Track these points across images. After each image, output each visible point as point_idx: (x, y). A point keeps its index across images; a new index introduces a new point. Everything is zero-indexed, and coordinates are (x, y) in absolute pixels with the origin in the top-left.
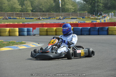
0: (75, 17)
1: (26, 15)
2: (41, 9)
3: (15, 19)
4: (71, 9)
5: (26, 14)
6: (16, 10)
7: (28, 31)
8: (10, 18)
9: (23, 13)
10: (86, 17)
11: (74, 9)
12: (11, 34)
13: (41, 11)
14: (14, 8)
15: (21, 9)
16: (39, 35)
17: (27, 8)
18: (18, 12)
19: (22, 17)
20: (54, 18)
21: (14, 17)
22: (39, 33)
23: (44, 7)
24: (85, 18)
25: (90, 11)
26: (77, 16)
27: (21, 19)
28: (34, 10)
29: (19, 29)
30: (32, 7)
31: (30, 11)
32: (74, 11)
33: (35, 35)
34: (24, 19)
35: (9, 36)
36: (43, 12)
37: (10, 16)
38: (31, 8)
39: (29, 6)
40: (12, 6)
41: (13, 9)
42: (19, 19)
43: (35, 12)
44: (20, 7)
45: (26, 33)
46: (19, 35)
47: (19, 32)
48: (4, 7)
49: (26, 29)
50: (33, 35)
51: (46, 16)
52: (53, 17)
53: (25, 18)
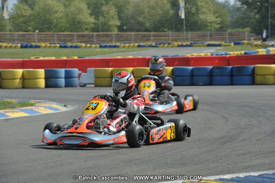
0: (218, 43)
1: (102, 39)
2: (141, 24)
3: (76, 47)
4: (211, 23)
5: (104, 36)
6: (84, 26)
7: (68, 76)
8: (63, 45)
9: (95, 33)
10: (246, 42)
11: (219, 24)
12: (26, 83)
13: (140, 27)
14: (79, 22)
15: (94, 23)
16: (93, 85)
17: (109, 21)
18: (87, 33)
19: (91, 43)
20: (169, 44)
21: (74, 44)
22: (93, 82)
23: (148, 19)
24: (243, 44)
25: (257, 28)
26: (223, 40)
27: (90, 47)
28: (125, 28)
29: (46, 71)
30: (120, 18)
31: (116, 29)
32: (221, 28)
33: (84, 86)
34: (96, 47)
35: (23, 88)
36: (147, 30)
37: (65, 41)
38: (117, 21)
39: (113, 17)
40: (74, 19)
41: (75, 25)
42: (85, 47)
43: (126, 31)
44: (92, 20)
45: (62, 81)
46: (47, 86)
47: (46, 78)
48: (55, 20)
49: (62, 72)
50: (81, 86)
51: (149, 40)
52: (165, 42)
53: (98, 45)
